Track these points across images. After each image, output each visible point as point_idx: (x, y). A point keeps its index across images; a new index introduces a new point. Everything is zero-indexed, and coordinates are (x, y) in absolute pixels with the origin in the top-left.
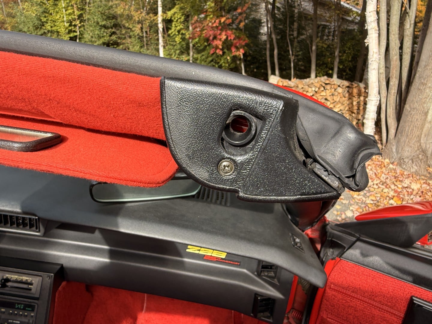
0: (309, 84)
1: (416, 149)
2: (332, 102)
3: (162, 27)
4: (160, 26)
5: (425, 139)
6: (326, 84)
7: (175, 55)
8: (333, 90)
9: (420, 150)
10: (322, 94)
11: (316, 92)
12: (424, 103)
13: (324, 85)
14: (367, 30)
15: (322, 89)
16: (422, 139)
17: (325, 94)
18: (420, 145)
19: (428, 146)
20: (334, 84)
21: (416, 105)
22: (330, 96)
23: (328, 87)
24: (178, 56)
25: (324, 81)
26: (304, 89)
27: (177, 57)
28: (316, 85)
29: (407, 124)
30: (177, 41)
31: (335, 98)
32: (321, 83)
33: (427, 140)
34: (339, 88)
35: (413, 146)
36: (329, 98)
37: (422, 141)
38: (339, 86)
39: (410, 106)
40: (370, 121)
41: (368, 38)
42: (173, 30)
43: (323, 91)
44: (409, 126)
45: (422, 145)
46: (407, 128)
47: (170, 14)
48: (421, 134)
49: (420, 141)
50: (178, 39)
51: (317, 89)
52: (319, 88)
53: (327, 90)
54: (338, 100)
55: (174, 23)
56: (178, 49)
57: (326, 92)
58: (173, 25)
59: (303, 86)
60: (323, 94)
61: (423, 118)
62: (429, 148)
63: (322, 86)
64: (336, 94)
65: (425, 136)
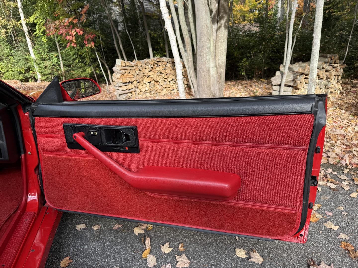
0: (145, 63)
1: (209, 94)
2: (166, 74)
3: (27, 30)
4: (25, 29)
5: (213, 87)
6: (158, 61)
7: (44, 53)
8: (164, 66)
9: (212, 95)
10: (156, 69)
11: (152, 68)
12: (205, 64)
13: (156, 62)
14: (163, 19)
15: (156, 65)
16: (211, 88)
17: (159, 69)
18: (211, 92)
19: (216, 92)
20: (164, 61)
21: (202, 66)
22: (163, 70)
23: (160, 64)
24: (48, 54)
25: (156, 60)
26: (142, 67)
27: (46, 55)
28: (151, 63)
29: (200, 79)
30: (44, 41)
31: (166, 71)
32: (154, 61)
33: (214, 88)
34: (168, 64)
35: (207, 93)
36: (162, 72)
37: (212, 89)
38: (167, 62)
39: (199, 68)
40: (180, 81)
41: (165, 25)
42: (37, 32)
43: (157, 67)
44: (202, 81)
45: (212, 91)
46: (201, 82)
47: (31, 19)
48: (210, 85)
49: (210, 89)
50: (44, 39)
51: (152, 66)
52: (154, 65)
53: (160, 66)
54: (169, 72)
55: (37, 26)
56: (46, 48)
57: (159, 68)
58: (37, 28)
59: (141, 65)
60: (158, 69)
61: (207, 74)
62: (217, 93)
63: (155, 63)
64: (167, 68)
65: (213, 86)
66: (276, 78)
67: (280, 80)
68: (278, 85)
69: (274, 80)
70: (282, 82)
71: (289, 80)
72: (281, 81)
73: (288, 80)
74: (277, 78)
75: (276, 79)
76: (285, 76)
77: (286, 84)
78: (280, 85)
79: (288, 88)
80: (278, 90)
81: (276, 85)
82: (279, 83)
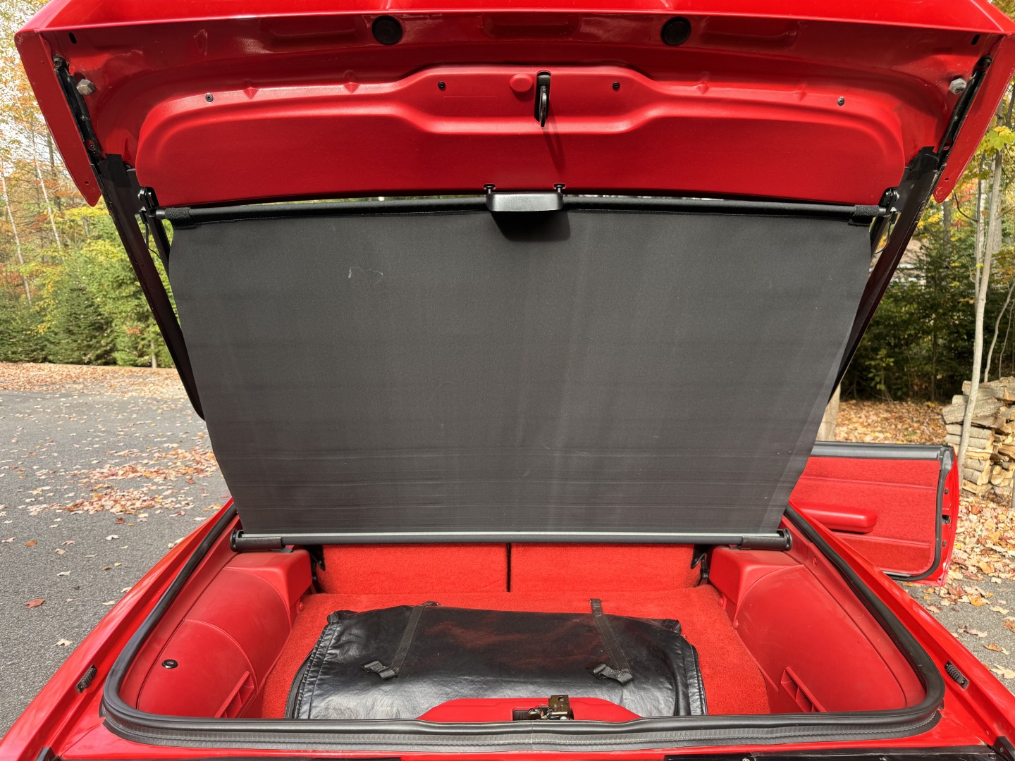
66: (952, 409)
67: (960, 413)
68: (957, 423)
69: (948, 412)
70: (966, 418)
71: (982, 414)
72: (963, 414)
73: (979, 415)
74: (955, 408)
75: (953, 411)
76: (971, 406)
77: (975, 421)
78: (962, 424)
79: (980, 430)
80: (959, 433)
81: (952, 424)
82: (960, 420)
